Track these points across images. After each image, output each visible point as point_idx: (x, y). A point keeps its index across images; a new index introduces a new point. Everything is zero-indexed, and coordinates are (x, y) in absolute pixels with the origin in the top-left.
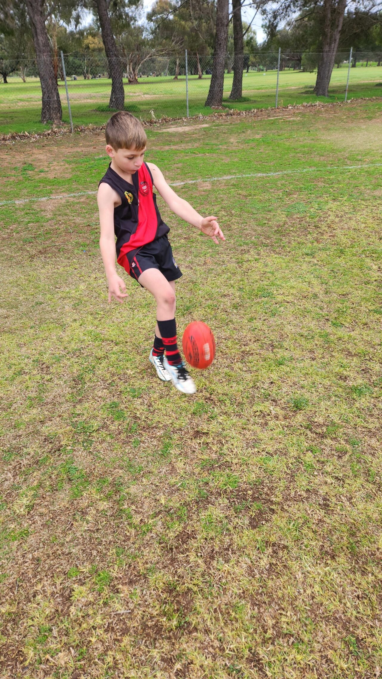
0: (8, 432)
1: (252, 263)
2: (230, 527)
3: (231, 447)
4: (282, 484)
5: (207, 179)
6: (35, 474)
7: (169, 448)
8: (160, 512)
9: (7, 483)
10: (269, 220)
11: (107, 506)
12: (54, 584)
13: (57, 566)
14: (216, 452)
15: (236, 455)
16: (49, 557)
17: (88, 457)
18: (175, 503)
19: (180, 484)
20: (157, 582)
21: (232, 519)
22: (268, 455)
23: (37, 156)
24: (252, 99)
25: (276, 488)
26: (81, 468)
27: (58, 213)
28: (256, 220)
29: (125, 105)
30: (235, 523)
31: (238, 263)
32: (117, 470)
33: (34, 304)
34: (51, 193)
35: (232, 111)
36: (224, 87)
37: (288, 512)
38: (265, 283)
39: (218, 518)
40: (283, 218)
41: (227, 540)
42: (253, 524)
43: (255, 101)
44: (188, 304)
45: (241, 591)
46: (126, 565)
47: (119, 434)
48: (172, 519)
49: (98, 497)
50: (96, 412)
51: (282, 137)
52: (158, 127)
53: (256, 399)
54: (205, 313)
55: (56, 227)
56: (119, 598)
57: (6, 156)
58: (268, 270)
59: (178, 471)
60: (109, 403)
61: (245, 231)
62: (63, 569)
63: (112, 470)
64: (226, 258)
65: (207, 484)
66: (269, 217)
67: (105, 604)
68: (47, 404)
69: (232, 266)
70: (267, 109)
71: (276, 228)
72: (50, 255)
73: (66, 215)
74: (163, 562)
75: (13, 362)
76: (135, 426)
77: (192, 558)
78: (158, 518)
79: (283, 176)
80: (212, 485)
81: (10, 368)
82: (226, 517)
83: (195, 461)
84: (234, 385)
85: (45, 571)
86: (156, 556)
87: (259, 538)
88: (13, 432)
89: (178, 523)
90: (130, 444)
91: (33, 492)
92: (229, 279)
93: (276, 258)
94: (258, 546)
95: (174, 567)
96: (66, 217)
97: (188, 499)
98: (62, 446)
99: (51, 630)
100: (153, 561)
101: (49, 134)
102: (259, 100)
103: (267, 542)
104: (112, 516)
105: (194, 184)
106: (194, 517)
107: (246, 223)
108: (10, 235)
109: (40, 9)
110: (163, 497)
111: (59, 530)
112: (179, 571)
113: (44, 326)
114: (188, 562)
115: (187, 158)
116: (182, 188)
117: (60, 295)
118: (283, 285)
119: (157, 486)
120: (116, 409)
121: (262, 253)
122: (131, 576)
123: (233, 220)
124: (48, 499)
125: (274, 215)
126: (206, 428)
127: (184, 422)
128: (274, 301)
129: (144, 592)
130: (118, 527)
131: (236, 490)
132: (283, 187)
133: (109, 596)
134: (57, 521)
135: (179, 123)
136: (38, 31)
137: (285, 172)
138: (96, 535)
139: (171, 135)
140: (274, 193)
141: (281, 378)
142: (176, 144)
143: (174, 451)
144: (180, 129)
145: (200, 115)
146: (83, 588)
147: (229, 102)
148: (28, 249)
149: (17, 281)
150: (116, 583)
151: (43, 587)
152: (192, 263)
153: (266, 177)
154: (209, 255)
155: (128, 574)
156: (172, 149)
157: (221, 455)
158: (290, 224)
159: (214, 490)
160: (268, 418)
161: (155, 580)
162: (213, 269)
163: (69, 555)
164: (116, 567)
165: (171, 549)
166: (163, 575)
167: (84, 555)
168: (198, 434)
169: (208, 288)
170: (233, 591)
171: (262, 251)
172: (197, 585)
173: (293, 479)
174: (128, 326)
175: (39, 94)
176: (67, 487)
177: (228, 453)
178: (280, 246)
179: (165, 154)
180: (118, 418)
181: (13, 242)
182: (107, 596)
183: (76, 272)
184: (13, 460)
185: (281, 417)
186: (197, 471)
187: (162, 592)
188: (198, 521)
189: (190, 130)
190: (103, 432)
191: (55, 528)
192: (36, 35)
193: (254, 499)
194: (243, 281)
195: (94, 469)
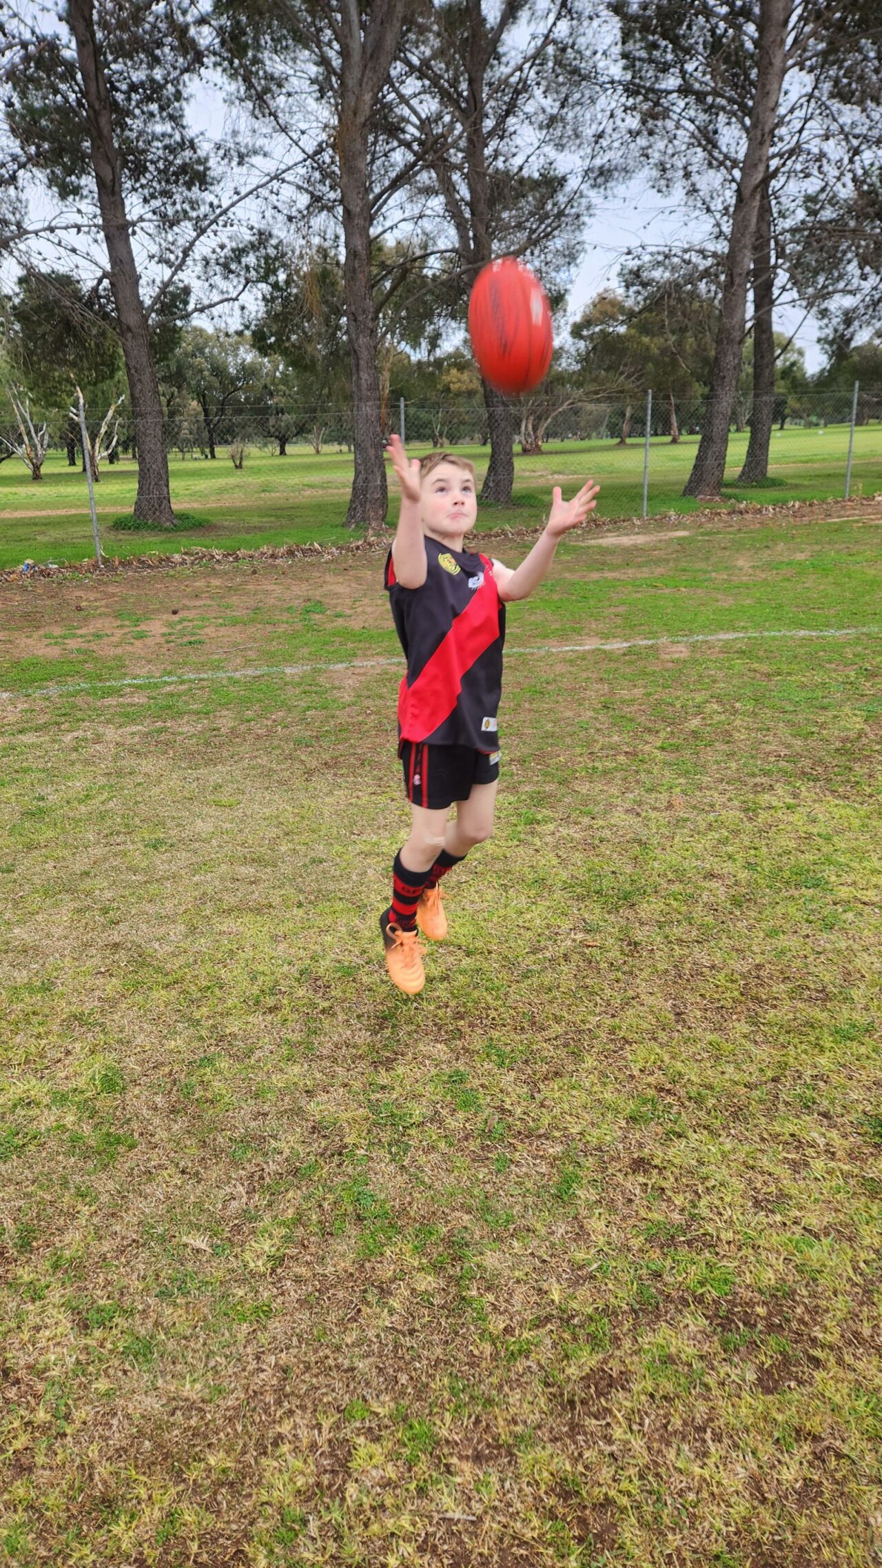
0: (243, 1105)
1: (780, 812)
2: (711, 1380)
3: (718, 1203)
4: (841, 1305)
5: (680, 639)
6: (290, 1194)
7: (574, 1185)
8: (548, 1319)
9: (234, 1204)
10: (823, 726)
11: (434, 1285)
12: (319, 1426)
13: (324, 1390)
14: (683, 1210)
15: (730, 1222)
16: (308, 1368)
17: (399, 1178)
18: (583, 1302)
19: (595, 1266)
20: (537, 1467)
21: (716, 1363)
22: (807, 1234)
23: (333, 587)
24: (789, 481)
25: (827, 1311)
26: (383, 1196)
27: (366, 693)
28: (790, 724)
29: (513, 494)
30: (722, 1375)
31: (746, 810)
32: (457, 1214)
33: (307, 860)
34: (355, 655)
35: (742, 506)
36: (727, 459)
37: (855, 1370)
38: (809, 857)
39: (683, 1356)
40: (857, 723)
41: (702, 1408)
42: (765, 1384)
43: (797, 486)
44: (627, 887)
45: (732, 1529)
46: (470, 1417)
47: (466, 1139)
48: (575, 1339)
49: (416, 1264)
50: (419, 1088)
51: (859, 559)
52: (578, 535)
53: (781, 1106)
54: (667, 909)
55: (360, 718)
56: (451, 1485)
57: (274, 587)
58: (815, 831)
59: (593, 1238)
60: (447, 1071)
61: (763, 746)
62: (335, 1399)
63: (447, 1211)
64: (718, 799)
65: (657, 1275)
66: (821, 719)
67: (421, 1491)
68: (321, 1057)
69: (733, 815)
70: (824, 501)
71: (838, 744)
72: (344, 771)
73: (381, 697)
74: (552, 1428)
75: (261, 968)
76: (500, 1128)
77: (618, 1433)
78: (543, 1331)
79: (858, 638)
80: (670, 1280)
81: (254, 979)
82: (701, 1357)
83: (631, 1222)
84: (730, 1069)
85: (298, 1397)
86: (536, 1412)
87: (780, 1417)
88: (250, 1106)
89: (588, 1348)
90: (487, 1162)
91: (284, 1231)
92: (724, 842)
93: (837, 805)
94: (776, 1435)
95: (575, 1443)
96: (379, 702)
97: (612, 1300)
98: (346, 1147)
99: (305, 1522)
100: (529, 1422)
101: (358, 548)
102: (806, 483)
103: (798, 1431)
104: (443, 1307)
105: (651, 647)
106: (627, 1344)
107: (768, 730)
108: (270, 733)
109: (370, 325)
110: (556, 1286)
111: (332, 1318)
112: (587, 1454)
113: (323, 906)
114: (609, 1440)
115: (639, 596)
116: (625, 655)
117: (360, 847)
118: (853, 864)
119: (544, 1261)
120: (462, 1086)
121: (804, 793)
122: (478, 1443)
123: (738, 723)
124: (313, 1249)
125: (835, 717)
126: (661, 1155)
127: (609, 1133)
128: (829, 899)
129: (507, 1485)
130: (456, 1333)
131: (728, 1302)
132: (857, 660)
133: (431, 1476)
134: (329, 1298)
135: (625, 528)
136: (362, 362)
137: (864, 630)
138: (407, 1341)
139: (605, 551)
140: (835, 671)
141: (844, 1066)
142: (617, 568)
143: (585, 1194)
144: (626, 541)
145: (672, 513)
146: (376, 1448)
147: (737, 487)
148: (303, 758)
149: (277, 817)
150: (446, 1451)
151: (295, 1427)
152: (640, 804)
153: (818, 638)
154: (678, 789)
155: (472, 1439)
156: (606, 579)
157: (693, 1217)
158: (873, 737)
159: (674, 1293)
160: (810, 1151)
161: (532, 1462)
162: (687, 820)
163: (350, 1374)
164: (448, 1416)
165: (572, 1403)
166: (552, 1456)
167: (381, 1379)
168: (640, 1165)
169: (674, 859)
170: (712, 1526)
171: (803, 789)
172: (629, 1494)
173: (869, 1298)
174: (495, 920)
175: (350, 475)
176: (353, 1231)
177: (711, 1216)
178: (848, 781)
179: (592, 587)
180: (466, 1104)
181: (276, 743)
182: (426, 1476)
183: (393, 805)
184: (250, 1161)
185: (840, 1154)
186: (636, 1243)
187: (546, 1493)
188: (635, 1353)
189: (649, 543)
190: (433, 1130)
191: (325, 1311)
192: (358, 370)
193: (771, 1328)
194: (756, 849)
195: (410, 1203)
